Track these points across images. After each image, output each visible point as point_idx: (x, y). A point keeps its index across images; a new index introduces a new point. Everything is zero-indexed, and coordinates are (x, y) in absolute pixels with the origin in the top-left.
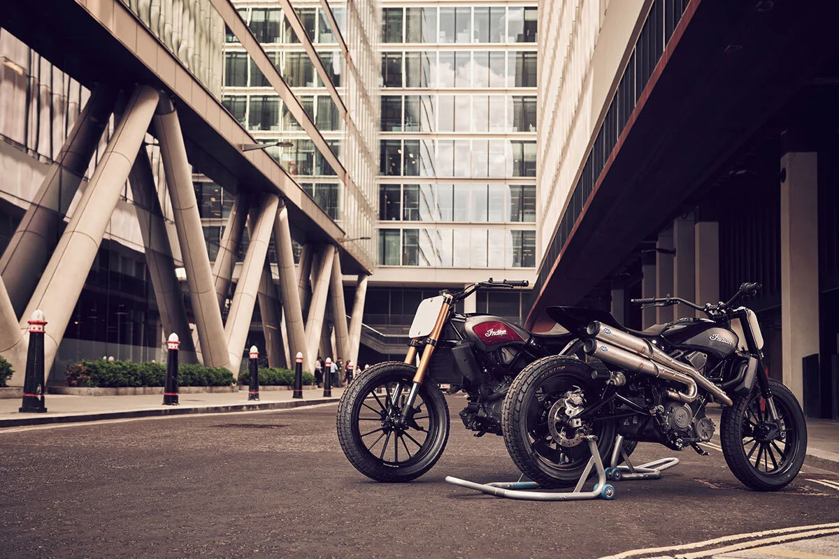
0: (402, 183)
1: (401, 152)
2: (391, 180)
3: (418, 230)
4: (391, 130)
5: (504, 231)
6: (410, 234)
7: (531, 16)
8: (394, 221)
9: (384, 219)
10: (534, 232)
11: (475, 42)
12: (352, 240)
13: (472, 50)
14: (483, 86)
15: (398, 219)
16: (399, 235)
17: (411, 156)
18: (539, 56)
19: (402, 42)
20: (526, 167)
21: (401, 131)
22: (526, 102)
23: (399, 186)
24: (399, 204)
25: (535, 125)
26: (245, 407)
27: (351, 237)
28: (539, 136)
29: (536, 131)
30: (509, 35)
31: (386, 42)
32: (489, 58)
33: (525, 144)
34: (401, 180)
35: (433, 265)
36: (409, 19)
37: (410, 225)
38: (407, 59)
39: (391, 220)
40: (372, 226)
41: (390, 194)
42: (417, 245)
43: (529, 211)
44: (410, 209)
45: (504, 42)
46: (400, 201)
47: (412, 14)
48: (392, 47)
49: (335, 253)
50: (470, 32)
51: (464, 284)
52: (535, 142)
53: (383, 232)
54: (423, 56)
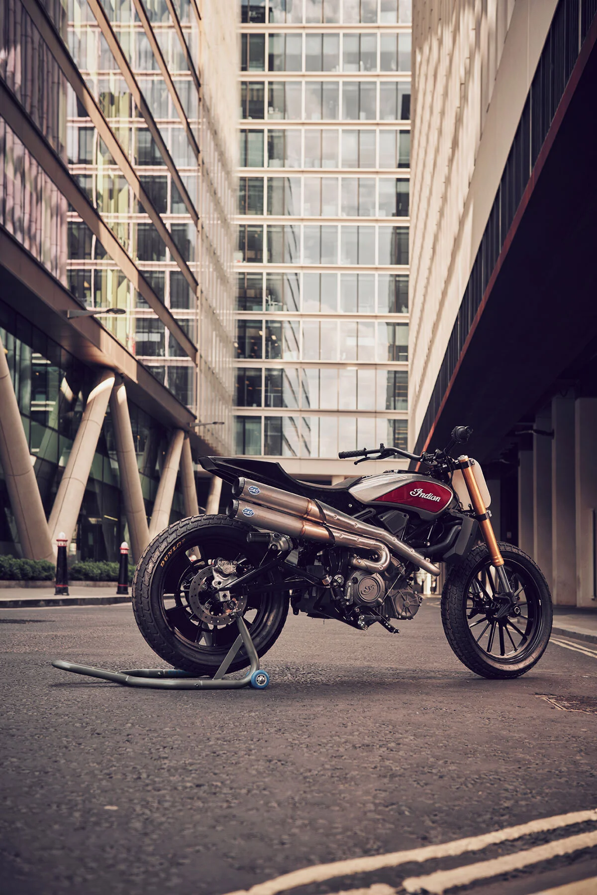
0: (263, 366)
1: (263, 333)
2: (251, 364)
3: (281, 417)
4: (252, 310)
5: (374, 419)
6: (274, 422)
7: (403, 188)
8: (254, 407)
9: (243, 405)
10: (406, 421)
11: (342, 215)
12: (204, 425)
13: (339, 224)
14: (352, 263)
15: (259, 405)
16: (260, 422)
17: (274, 338)
18: (411, 232)
19: (262, 214)
20: (399, 351)
21: (262, 310)
22: (399, 281)
23: (260, 370)
24: (261, 390)
25: (407, 307)
26: (42, 603)
27: (203, 422)
28: (410, 318)
29: (408, 312)
30: (380, 208)
31: (245, 214)
32: (358, 233)
33: (397, 327)
34: (262, 364)
35: (299, 456)
36: (272, 190)
37: (273, 412)
38: (269, 233)
39: (252, 406)
40: (228, 413)
41: (250, 378)
42: (280, 434)
43: (401, 398)
44: (272, 395)
45: (374, 215)
46: (261, 386)
47: (275, 184)
48: (250, 219)
49: (185, 438)
50: (337, 205)
51: (331, 477)
52: (407, 324)
53: (242, 419)
54: (288, 230)
